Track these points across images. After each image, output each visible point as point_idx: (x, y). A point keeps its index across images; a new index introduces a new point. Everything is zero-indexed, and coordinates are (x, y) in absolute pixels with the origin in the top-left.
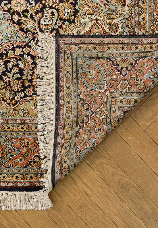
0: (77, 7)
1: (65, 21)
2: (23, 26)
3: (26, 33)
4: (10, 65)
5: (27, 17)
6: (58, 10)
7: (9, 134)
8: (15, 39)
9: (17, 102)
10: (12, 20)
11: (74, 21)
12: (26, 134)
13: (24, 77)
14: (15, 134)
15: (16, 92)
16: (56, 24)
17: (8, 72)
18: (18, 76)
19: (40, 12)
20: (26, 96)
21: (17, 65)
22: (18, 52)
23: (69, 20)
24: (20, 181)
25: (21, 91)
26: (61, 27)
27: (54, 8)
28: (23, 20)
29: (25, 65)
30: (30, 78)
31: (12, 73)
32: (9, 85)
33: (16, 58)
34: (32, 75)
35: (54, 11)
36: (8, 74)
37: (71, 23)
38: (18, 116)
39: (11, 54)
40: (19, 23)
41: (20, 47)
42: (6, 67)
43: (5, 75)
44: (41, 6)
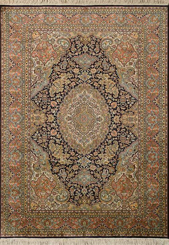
0: (116, 169)
1: (111, 174)
2: (95, 176)
3: (96, 178)
4: (89, 191)
5: (96, 172)
6: (108, 170)
7: (89, 216)
8: (92, 180)
9: (92, 204)
10: (90, 173)
11: (115, 174)
12: (96, 216)
13: (95, 195)
14: (92, 216)
15: (92, 201)
16: (108, 175)
17: (89, 193)
18: (93, 194)
19: (102, 170)
20: (96, 202)
21: (92, 190)
22: (93, 185)
23: (113, 174)
24: (94, 234)
25: (94, 200)
26: (110, 176)
27: (107, 169)
28: (95, 173)
29: (95, 191)
30: (97, 195)
31: (91, 193)
32: (89, 198)
33: (92, 188)
34: (98, 194)
35: (107, 170)
36: (89, 194)
37: (114, 175)
38: (93, 210)
39: (90, 186)
40: (93, 175)
41: (93, 184)
42: (88, 191)
43: (88, 194)
44: (102, 168)
